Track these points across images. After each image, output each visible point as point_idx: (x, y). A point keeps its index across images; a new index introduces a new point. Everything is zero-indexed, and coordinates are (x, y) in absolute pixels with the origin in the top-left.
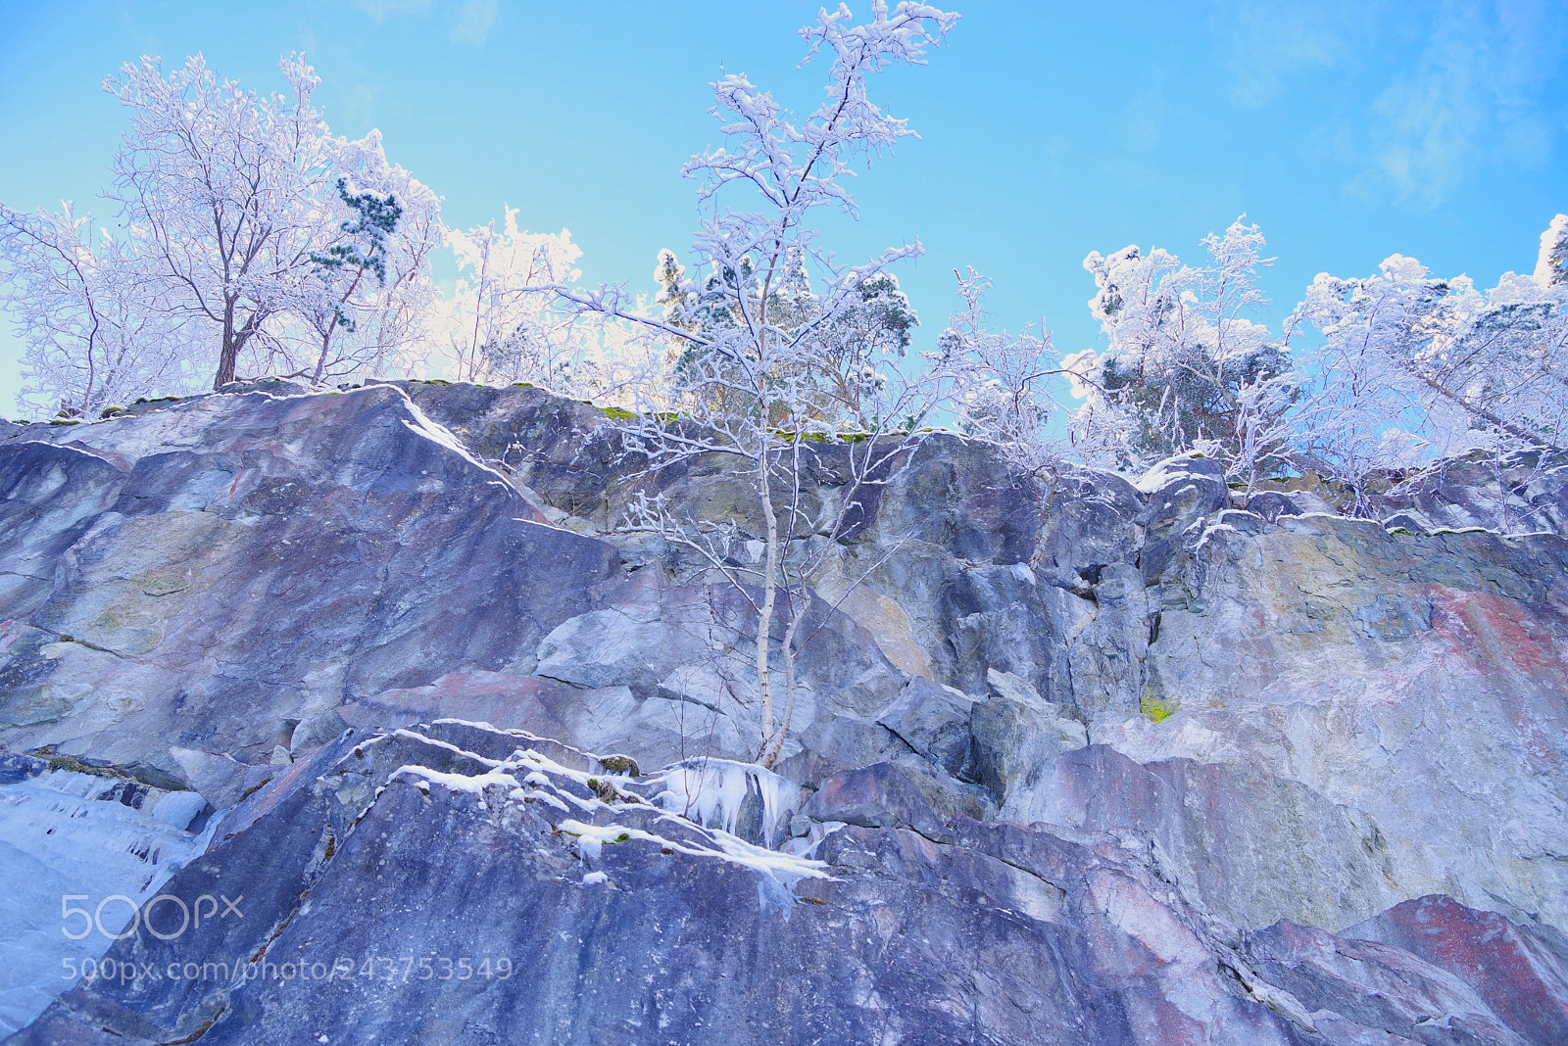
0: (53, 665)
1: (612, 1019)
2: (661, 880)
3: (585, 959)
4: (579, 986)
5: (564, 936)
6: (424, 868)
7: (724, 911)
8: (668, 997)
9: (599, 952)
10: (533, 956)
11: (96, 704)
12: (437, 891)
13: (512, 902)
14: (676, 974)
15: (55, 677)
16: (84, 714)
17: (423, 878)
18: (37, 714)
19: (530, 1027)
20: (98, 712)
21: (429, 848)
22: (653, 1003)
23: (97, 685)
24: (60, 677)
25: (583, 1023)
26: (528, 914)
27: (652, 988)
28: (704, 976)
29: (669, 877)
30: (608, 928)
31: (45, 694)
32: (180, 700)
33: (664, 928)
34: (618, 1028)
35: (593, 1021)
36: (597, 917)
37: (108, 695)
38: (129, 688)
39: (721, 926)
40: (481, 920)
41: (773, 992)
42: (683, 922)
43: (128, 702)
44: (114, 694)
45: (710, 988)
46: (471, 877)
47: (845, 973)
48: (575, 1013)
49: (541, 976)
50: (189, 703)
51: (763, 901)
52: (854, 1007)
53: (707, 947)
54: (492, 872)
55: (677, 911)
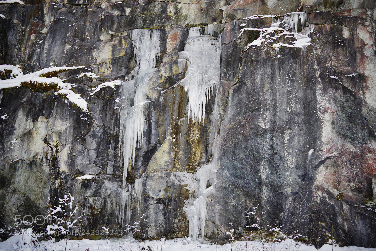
0: (181, 9)
1: (284, 78)
2: (288, 54)
3: (280, 70)
4: (280, 74)
5: (277, 67)
6: (258, 60)
7: (296, 57)
8: (290, 73)
9: (281, 69)
10: (274, 71)
11: (190, 14)
12: (260, 63)
13: (270, 63)
14: (291, 69)
15: (182, 11)
16: (190, 16)
17: (258, 62)
18: (183, 19)
19: (275, 81)
20: (191, 15)
21: (258, 58)
22: (289, 74)
23: (188, 10)
24: (183, 11)
25: (281, 79)
26: (272, 64)
27: (289, 72)
28: (295, 68)
29: (289, 53)
30: (282, 65)
31: (183, 15)
32: (202, 9)
33: (289, 62)
34: (285, 79)
35: (282, 79)
36: (280, 63)
37: (191, 12)
38: (193, 9)
39: (296, 59)
40: (266, 67)
41: (304, 68)
42: (291, 60)
43: (194, 12)
44: (192, 11)
45: (295, 69)
46: (264, 61)
47: (313, 62)
48: (280, 78)
49: (275, 74)
50: (204, 9)
51: (302, 53)
52: (314, 68)
53: (295, 63)
54: (266, 59)
55: (290, 59)
